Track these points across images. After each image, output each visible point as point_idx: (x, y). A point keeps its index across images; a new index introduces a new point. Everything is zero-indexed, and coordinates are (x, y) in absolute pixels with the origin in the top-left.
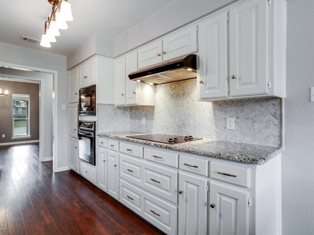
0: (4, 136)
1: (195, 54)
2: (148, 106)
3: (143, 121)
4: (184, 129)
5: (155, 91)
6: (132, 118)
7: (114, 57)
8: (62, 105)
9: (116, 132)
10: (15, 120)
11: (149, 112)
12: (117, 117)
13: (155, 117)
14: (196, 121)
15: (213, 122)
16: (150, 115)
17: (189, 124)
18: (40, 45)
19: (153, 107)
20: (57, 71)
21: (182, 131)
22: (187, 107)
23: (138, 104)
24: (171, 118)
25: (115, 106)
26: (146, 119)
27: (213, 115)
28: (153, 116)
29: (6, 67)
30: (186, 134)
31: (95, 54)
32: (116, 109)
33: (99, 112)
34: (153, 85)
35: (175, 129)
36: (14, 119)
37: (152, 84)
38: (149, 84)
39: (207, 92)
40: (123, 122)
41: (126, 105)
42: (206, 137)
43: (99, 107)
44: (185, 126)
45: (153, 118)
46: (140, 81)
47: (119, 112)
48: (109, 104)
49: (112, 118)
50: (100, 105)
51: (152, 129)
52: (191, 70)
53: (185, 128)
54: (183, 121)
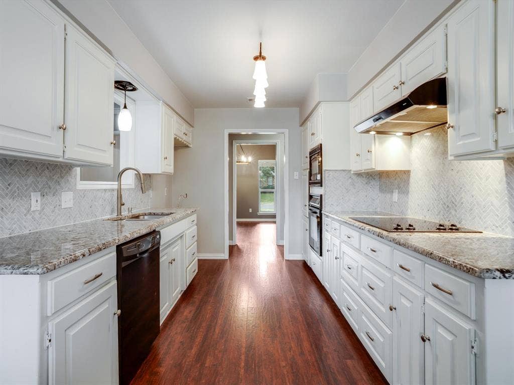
0: (251, 210)
1: (443, 77)
2: (401, 171)
3: (396, 196)
4: (453, 212)
5: (410, 146)
6: (381, 190)
7: (348, 99)
8: (295, 173)
9: (353, 212)
10: (262, 192)
11: (404, 180)
12: (355, 189)
13: (410, 189)
14: (474, 197)
15: (506, 201)
16: (404, 186)
17: (462, 203)
18: (254, 108)
19: (407, 173)
20: (288, 130)
21: (451, 215)
22: (459, 171)
23: (376, 169)
24: (433, 191)
25: (352, 172)
26: (399, 192)
27: (506, 186)
28: (409, 188)
29: (250, 133)
30: (457, 222)
31: (319, 103)
32: (354, 177)
33: (326, 182)
34: (404, 135)
35: (440, 212)
36: (260, 190)
37: (401, 134)
38: (395, 135)
39: (461, 143)
40: (366, 196)
41: (363, 171)
42: (493, 230)
43: (327, 175)
44: (456, 206)
45: (409, 191)
46: (375, 133)
47: (360, 182)
48: (341, 170)
49: (347, 190)
50: (327, 172)
51: (407, 210)
52: (435, 107)
53: (456, 211)
54: (453, 196)
